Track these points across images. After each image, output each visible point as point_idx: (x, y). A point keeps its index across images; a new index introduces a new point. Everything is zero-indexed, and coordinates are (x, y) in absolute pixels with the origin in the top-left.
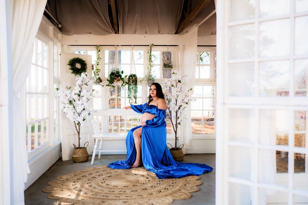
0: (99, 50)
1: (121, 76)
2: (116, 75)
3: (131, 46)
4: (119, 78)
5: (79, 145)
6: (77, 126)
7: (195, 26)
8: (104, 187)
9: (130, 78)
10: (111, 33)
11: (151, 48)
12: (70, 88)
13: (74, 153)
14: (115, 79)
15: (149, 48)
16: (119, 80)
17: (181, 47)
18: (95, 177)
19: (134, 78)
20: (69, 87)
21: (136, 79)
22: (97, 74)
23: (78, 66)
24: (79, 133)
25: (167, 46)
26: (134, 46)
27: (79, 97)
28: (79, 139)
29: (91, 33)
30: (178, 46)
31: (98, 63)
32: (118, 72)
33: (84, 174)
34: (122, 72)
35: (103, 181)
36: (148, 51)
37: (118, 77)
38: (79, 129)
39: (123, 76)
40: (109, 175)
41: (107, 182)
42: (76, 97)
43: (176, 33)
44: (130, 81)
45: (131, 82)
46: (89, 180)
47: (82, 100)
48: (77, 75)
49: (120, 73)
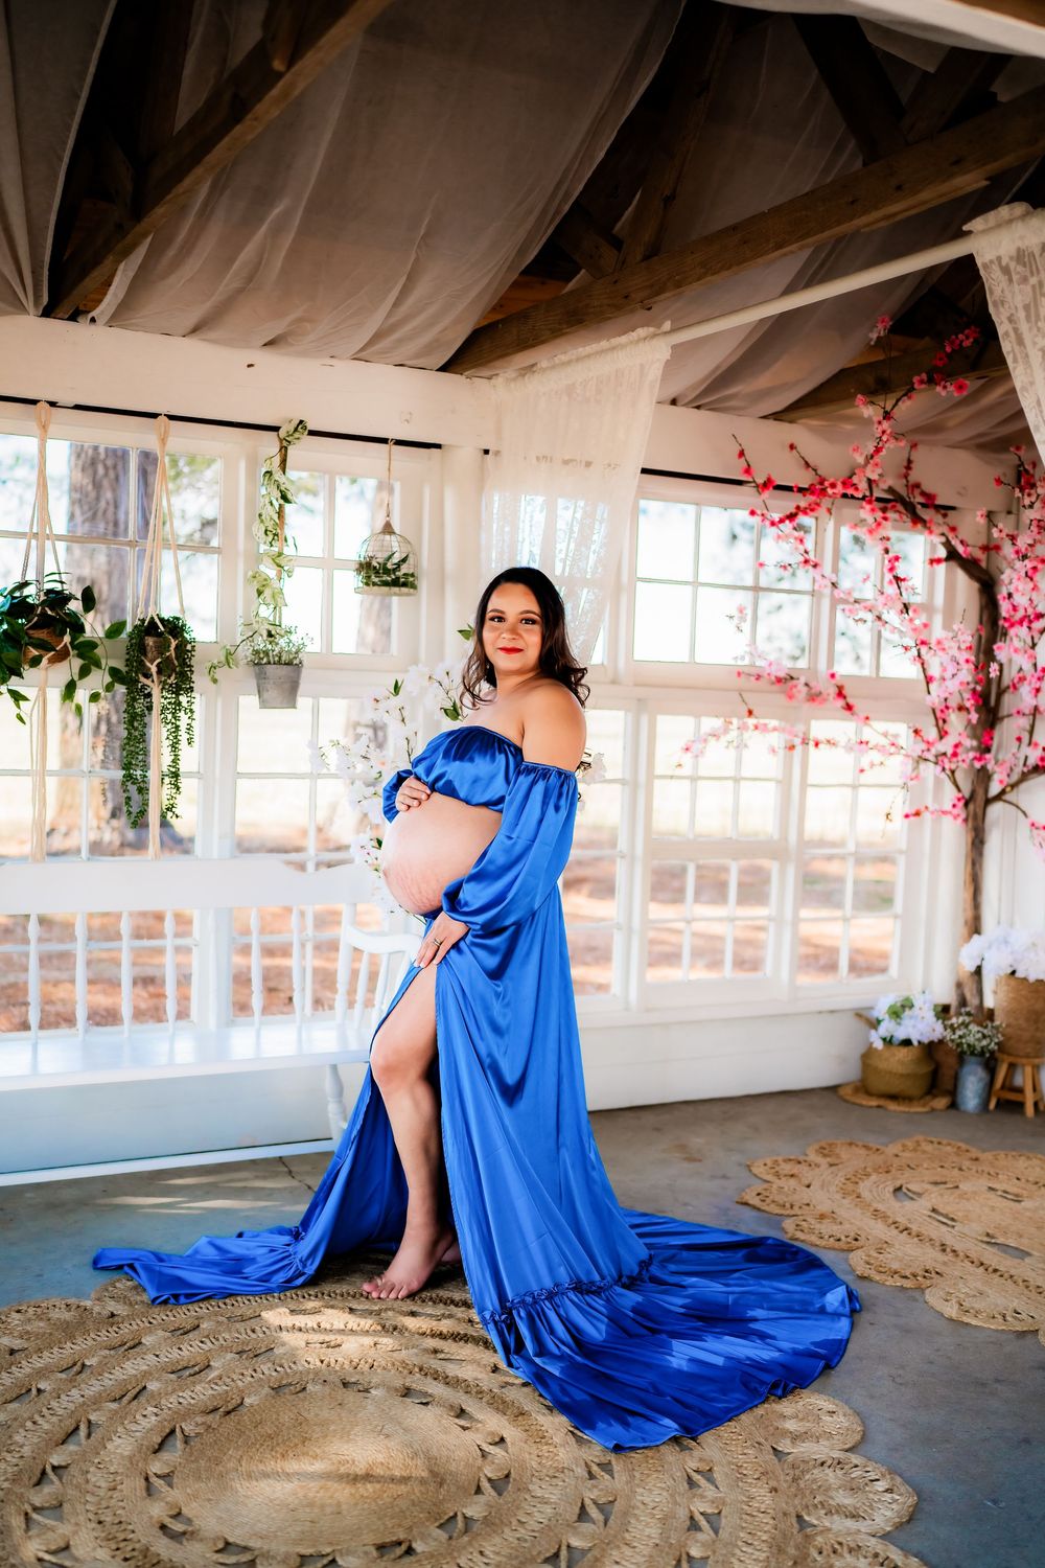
1: (78, 628)
2: (44, 613)
3: (154, 416)
4: (67, 639)
9: (150, 641)
11: (284, 450)
14: (44, 647)
15: (273, 443)
16: (62, 655)
19: (174, 643)
21: (184, 651)
25: (384, 441)
26: (172, 418)
30: (438, 446)
32: (55, 598)
34: (88, 598)
36: (268, 468)
37: (61, 634)
39: (95, 626)
43: (444, 368)
44: (142, 663)
45: (154, 669)
49: (75, 606)
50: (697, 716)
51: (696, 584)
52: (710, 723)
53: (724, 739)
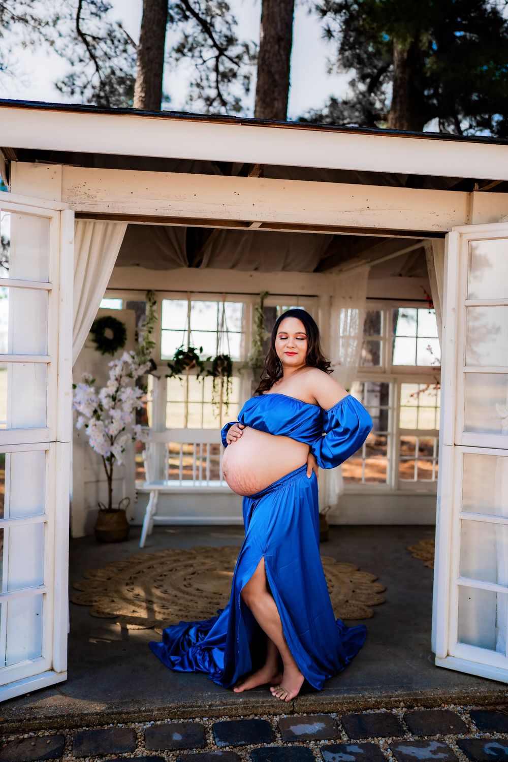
0: (153, 301)
1: (198, 358)
2: (188, 354)
3: (222, 293)
4: (194, 362)
5: (110, 503)
6: (107, 463)
7: (364, 264)
8: (195, 596)
9: (219, 362)
10: (180, 266)
11: (262, 300)
12: (93, 381)
13: (100, 522)
14: (187, 364)
15: (258, 300)
16: (193, 367)
17: (324, 299)
18: (165, 575)
19: (227, 363)
20: (91, 378)
21: (230, 365)
22: (148, 351)
23: (109, 334)
24: (110, 479)
25: (295, 295)
26: (227, 293)
27: (113, 403)
28: (111, 490)
29: (138, 265)
30: (317, 296)
31: (151, 330)
32: (191, 350)
33: (138, 568)
34: (201, 349)
35: (185, 583)
36: (256, 307)
37: (192, 360)
38: (111, 470)
39: (202, 357)
40: (191, 570)
41: (196, 586)
42: (107, 403)
43: (316, 271)
44: (217, 368)
46: (155, 581)
47: (122, 410)
48: (107, 355)
49: (197, 352)
50: (419, 384)
51: (417, 337)
52: (423, 386)
53: (427, 392)
